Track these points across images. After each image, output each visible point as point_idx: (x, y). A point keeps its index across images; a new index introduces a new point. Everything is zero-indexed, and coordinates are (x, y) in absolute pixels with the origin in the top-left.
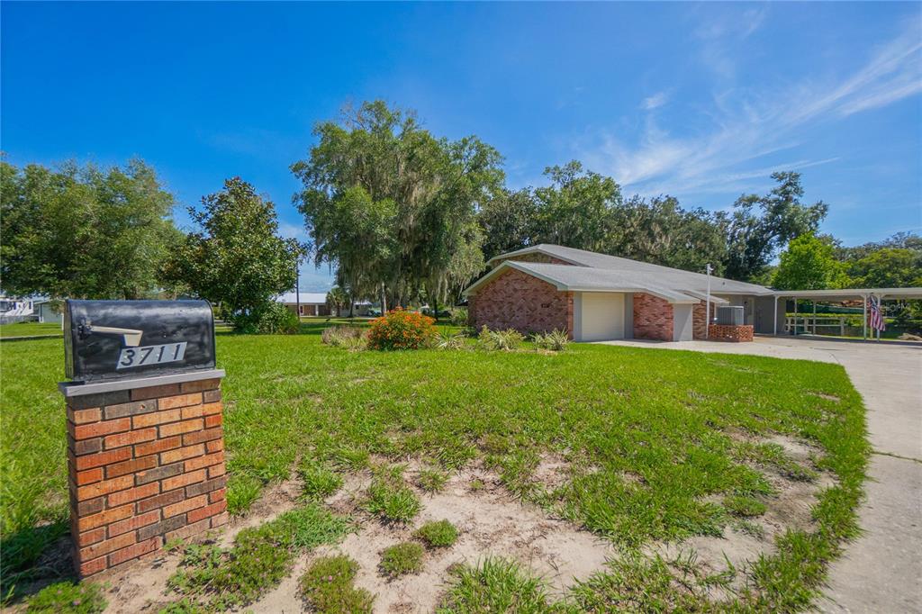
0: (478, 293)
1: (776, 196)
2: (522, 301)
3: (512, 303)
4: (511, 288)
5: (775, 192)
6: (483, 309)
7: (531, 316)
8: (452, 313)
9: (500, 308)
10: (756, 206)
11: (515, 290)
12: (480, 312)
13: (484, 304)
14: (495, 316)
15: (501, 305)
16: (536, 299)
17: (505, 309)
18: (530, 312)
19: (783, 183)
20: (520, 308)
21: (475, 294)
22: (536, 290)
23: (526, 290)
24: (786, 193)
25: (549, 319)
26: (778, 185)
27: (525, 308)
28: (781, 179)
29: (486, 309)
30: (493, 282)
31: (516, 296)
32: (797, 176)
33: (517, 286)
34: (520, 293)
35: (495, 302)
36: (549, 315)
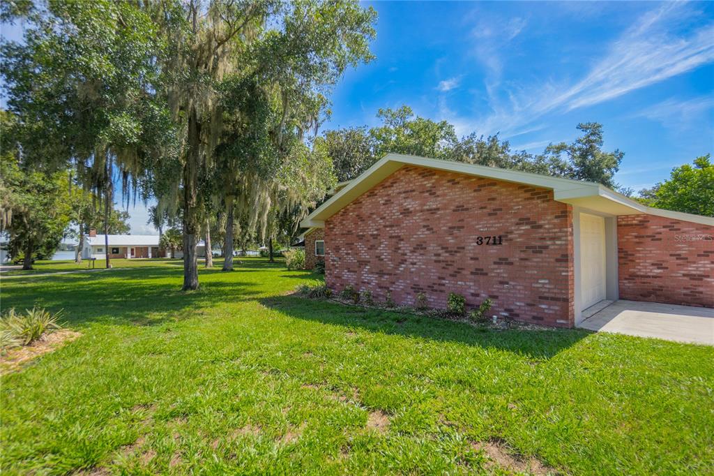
0: (327, 222)
1: (580, 145)
2: (422, 234)
3: (400, 239)
4: (395, 209)
5: (579, 141)
6: (337, 249)
7: (448, 264)
8: (287, 254)
9: (372, 248)
10: (564, 153)
11: (406, 212)
12: (332, 256)
13: (340, 241)
14: (362, 263)
15: (373, 242)
16: (460, 228)
17: (384, 249)
18: (445, 255)
19: (587, 133)
20: (420, 247)
21: (322, 225)
22: (460, 208)
23: (433, 211)
24: (589, 142)
25: (501, 270)
27: (433, 247)
29: (343, 251)
30: (357, 202)
31: (407, 222)
32: (600, 126)
33: (411, 204)
34: (418, 218)
35: (361, 238)
36: (502, 261)
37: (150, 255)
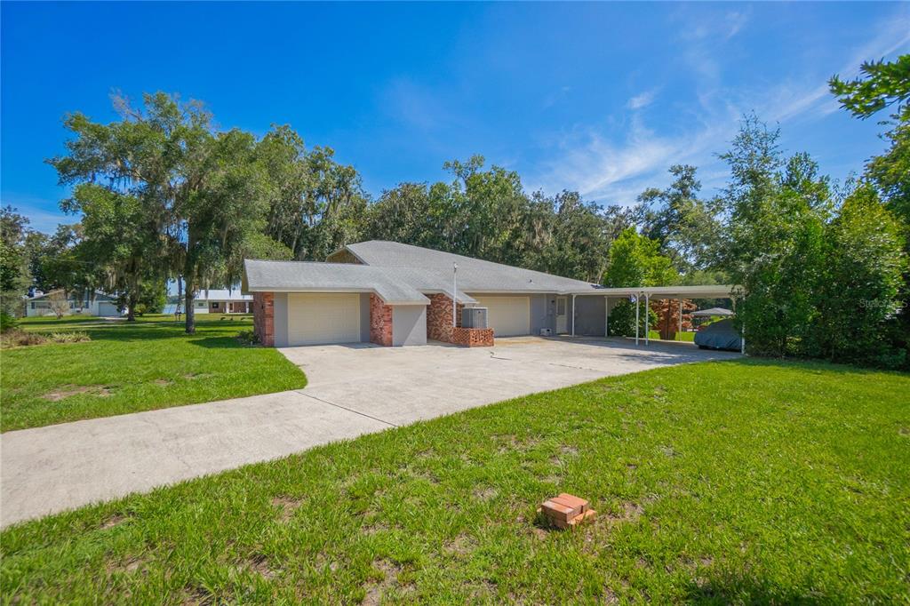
1: (675, 190)
10: (657, 200)
19: (680, 176)
24: (683, 187)
26: (676, 179)
28: (677, 173)
32: (692, 170)
37: (247, 309)
